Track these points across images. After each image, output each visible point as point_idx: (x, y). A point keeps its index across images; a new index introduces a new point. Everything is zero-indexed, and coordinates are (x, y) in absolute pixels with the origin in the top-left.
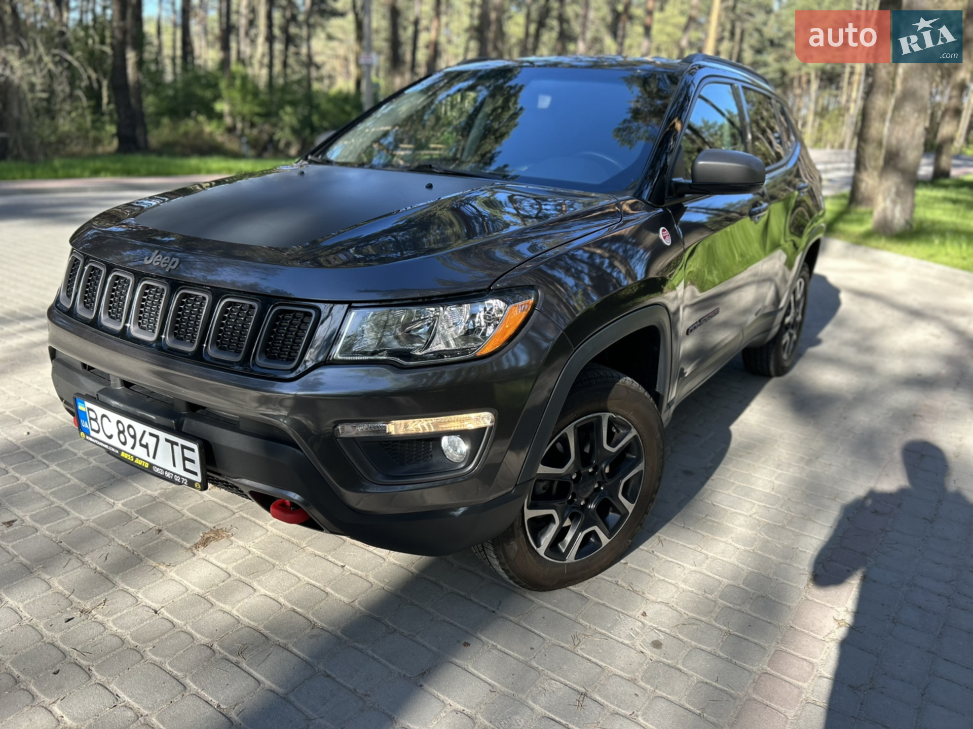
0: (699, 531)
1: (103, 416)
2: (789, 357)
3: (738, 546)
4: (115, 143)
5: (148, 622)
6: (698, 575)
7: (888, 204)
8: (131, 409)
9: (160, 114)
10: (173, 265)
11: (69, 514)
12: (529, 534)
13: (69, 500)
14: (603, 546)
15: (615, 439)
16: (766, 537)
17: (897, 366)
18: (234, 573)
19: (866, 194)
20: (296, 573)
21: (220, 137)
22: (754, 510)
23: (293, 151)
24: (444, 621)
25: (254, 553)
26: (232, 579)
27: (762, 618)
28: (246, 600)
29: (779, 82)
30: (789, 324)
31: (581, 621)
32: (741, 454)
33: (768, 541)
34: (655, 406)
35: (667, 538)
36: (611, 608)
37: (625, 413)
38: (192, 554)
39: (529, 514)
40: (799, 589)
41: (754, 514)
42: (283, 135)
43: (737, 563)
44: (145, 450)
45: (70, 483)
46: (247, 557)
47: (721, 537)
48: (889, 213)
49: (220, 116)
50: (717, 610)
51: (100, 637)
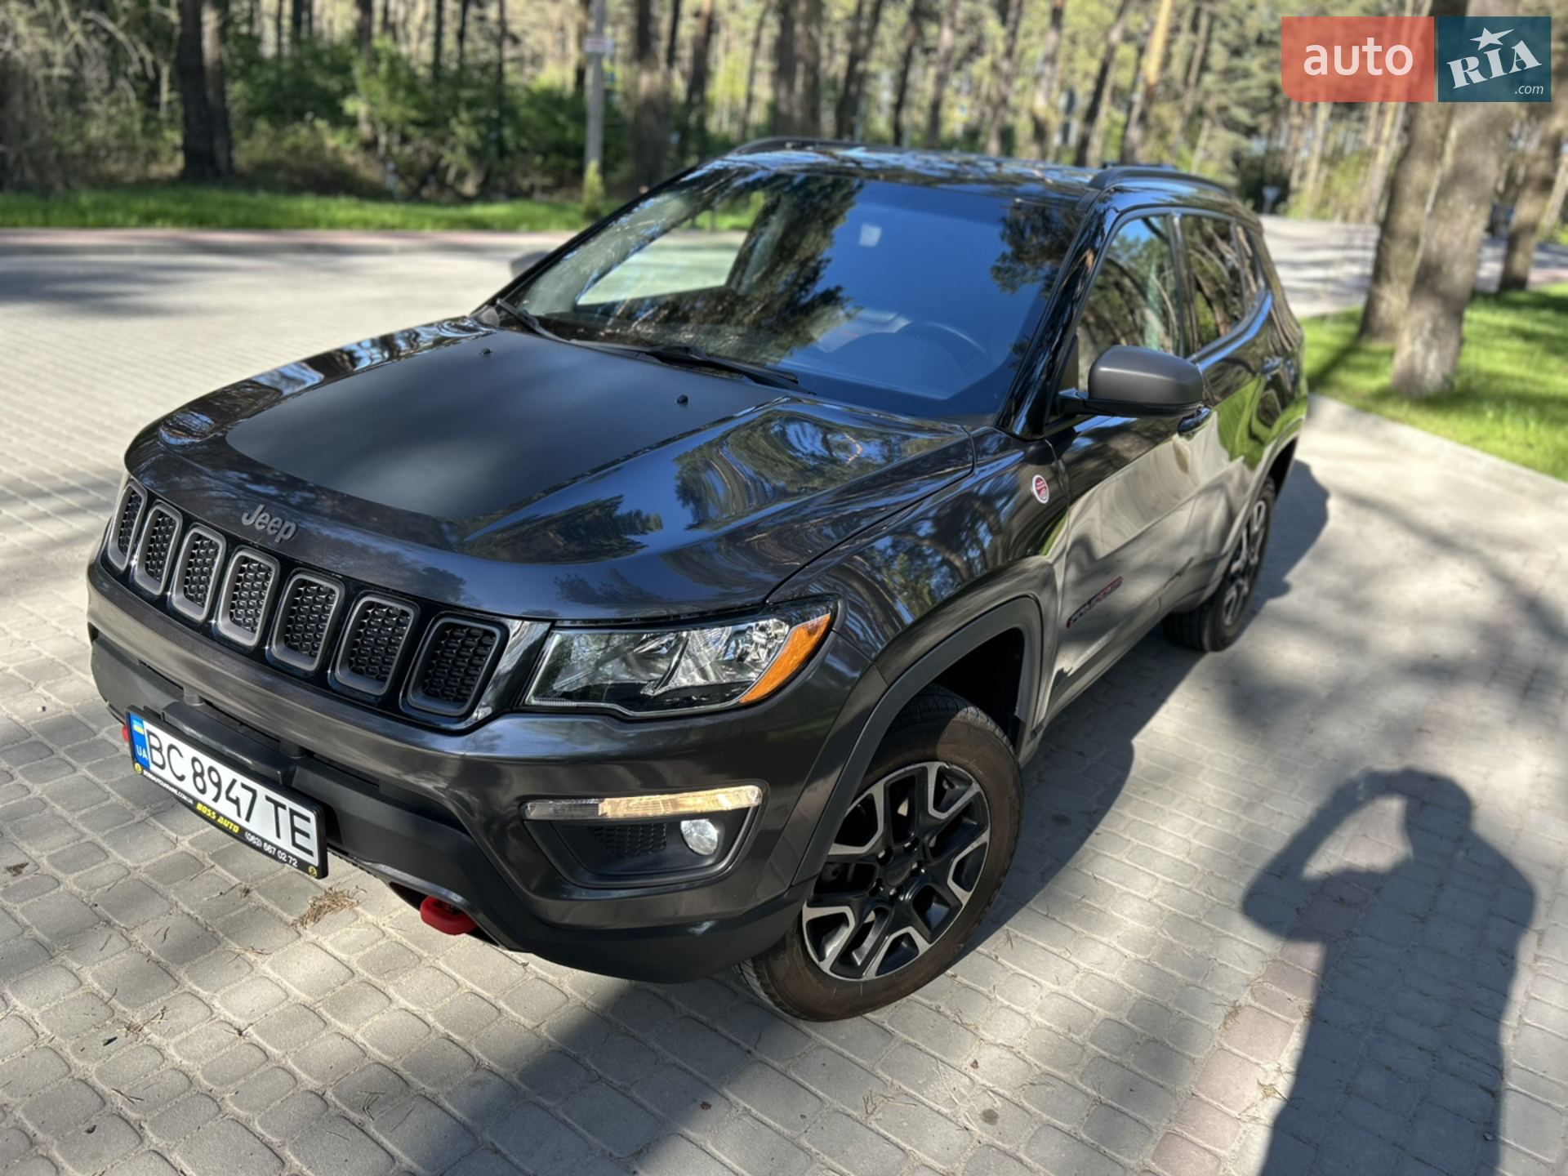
0: (1069, 923)
1: (171, 747)
2: (1235, 621)
3: (1127, 952)
4: (180, 161)
5: (228, 1049)
6: (1061, 1001)
7: (1419, 347)
8: (214, 744)
9: (254, 113)
10: (286, 533)
11: (108, 857)
12: (807, 943)
13: (107, 832)
14: (921, 954)
15: (946, 798)
16: (1171, 938)
17: (1400, 640)
18: (359, 969)
19: (1386, 321)
20: (454, 973)
21: (352, 157)
22: (1156, 891)
23: (469, 187)
24: (675, 1065)
25: (390, 935)
26: (356, 979)
27: (1151, 1077)
28: (377, 1018)
29: (1266, 104)
30: (1238, 572)
31: (880, 1073)
32: (1146, 789)
33: (1172, 945)
34: (1011, 748)
35: (1020, 934)
36: (927, 1053)
37: (964, 761)
38: (296, 935)
39: (810, 914)
40: (1211, 1030)
41: (1156, 897)
42: (455, 159)
43: (1121, 981)
44: (235, 806)
45: (109, 802)
46: (380, 943)
47: (1102, 935)
48: (1418, 363)
49: (352, 122)
50: (1085, 1061)
51: (156, 1072)
